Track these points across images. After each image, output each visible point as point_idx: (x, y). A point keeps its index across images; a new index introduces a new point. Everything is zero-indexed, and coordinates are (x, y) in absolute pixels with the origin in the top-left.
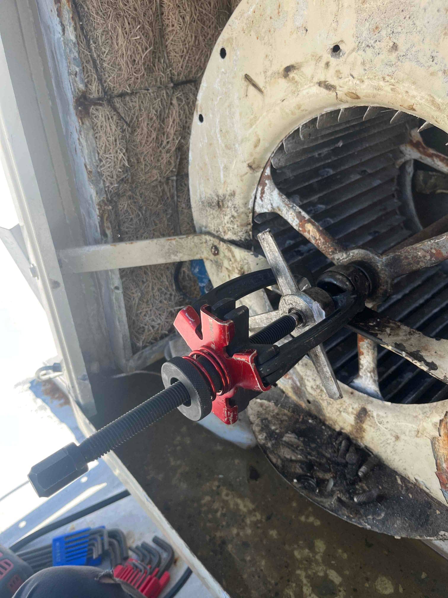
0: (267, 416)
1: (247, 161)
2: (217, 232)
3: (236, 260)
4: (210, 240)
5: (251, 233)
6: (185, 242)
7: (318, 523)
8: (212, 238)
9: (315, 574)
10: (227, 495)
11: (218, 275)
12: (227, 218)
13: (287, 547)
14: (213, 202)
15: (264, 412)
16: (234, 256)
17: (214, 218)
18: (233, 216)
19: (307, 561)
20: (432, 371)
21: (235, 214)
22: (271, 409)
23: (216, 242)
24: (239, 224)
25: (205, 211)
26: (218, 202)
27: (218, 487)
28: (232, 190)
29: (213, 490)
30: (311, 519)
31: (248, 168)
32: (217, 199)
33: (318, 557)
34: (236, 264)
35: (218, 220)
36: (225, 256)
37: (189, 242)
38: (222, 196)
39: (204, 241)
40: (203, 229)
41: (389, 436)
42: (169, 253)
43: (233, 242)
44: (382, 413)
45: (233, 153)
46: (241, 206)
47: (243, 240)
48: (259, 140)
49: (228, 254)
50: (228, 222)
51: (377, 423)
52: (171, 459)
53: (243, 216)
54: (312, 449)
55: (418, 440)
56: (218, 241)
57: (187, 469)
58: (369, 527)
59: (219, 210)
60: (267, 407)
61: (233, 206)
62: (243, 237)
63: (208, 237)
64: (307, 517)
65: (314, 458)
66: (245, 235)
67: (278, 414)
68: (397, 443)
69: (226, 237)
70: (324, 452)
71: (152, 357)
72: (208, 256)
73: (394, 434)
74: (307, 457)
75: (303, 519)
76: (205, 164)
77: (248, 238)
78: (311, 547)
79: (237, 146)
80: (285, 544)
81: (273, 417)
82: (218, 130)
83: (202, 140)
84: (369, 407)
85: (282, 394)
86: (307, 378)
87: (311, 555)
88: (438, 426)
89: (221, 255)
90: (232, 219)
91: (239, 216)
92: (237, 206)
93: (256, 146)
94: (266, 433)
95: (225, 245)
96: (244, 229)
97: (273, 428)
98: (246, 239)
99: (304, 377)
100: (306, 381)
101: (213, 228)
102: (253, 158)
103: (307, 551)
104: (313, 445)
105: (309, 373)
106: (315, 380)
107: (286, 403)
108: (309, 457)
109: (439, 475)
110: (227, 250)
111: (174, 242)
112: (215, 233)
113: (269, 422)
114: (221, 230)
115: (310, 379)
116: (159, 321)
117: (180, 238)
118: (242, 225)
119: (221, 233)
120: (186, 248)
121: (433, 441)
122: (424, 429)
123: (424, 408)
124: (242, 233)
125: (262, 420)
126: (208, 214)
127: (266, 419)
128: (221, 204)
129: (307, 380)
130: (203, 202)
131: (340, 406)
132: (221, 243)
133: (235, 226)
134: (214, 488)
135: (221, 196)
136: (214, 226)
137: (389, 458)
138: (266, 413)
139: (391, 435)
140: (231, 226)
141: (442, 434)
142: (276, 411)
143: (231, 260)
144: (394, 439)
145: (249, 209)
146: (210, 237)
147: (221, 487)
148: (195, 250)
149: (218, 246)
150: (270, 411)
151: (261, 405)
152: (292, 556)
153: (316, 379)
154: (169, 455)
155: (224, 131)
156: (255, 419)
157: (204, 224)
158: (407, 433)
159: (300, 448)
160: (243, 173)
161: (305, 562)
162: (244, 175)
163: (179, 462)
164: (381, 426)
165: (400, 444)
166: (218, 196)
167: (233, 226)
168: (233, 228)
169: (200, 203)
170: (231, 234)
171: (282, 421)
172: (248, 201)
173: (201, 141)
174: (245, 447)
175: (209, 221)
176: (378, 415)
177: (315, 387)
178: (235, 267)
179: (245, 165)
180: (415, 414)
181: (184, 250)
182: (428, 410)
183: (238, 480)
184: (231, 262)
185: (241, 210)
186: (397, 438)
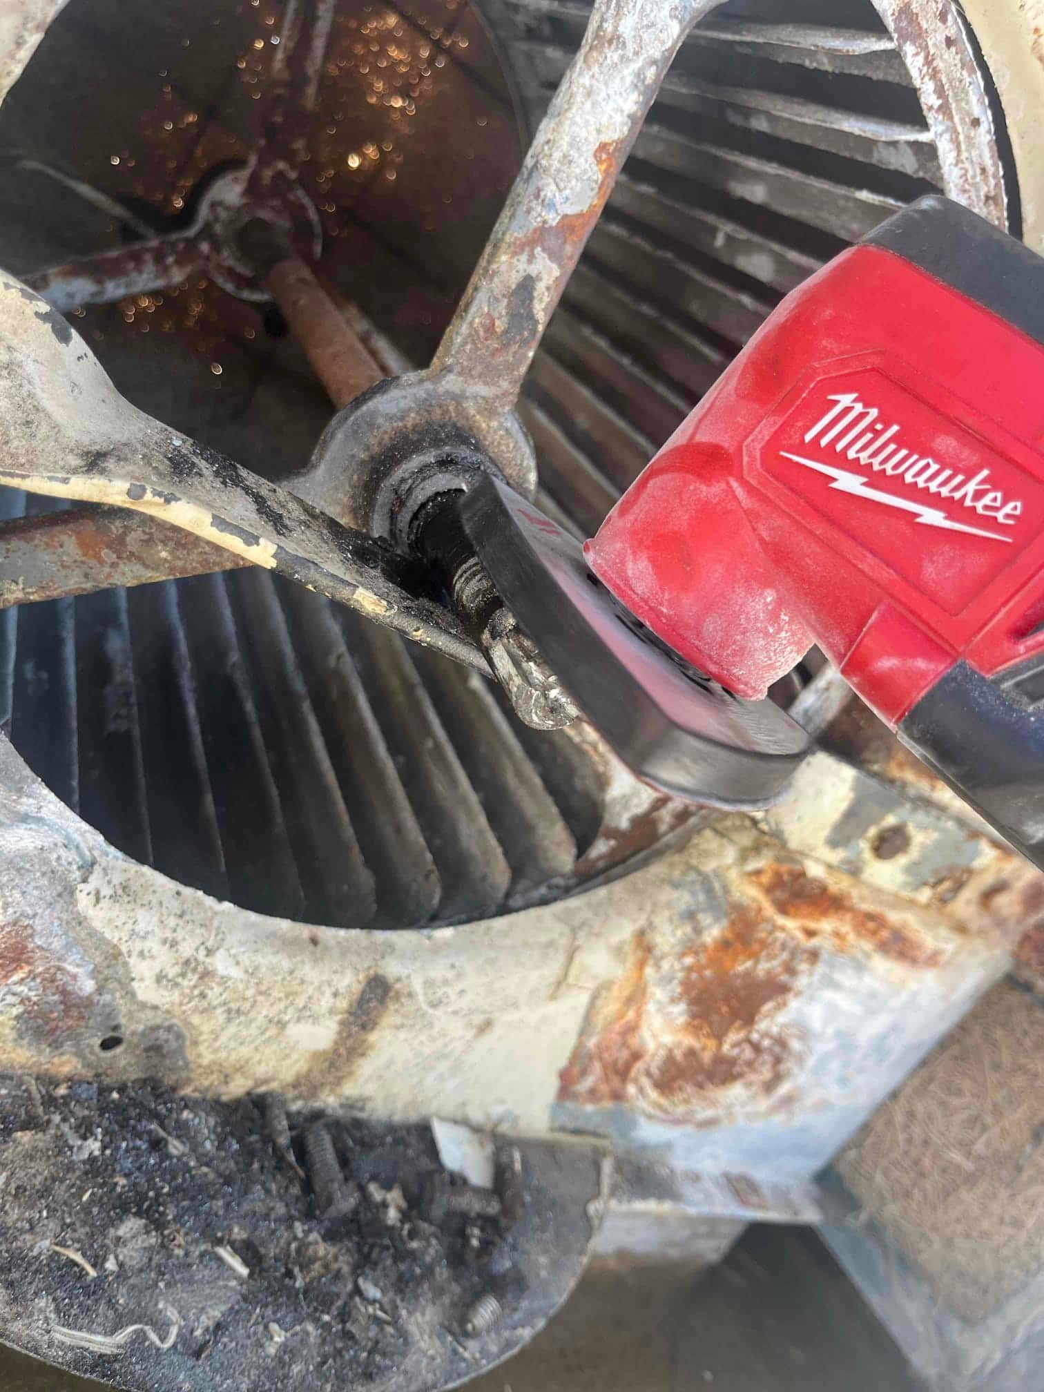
41: (457, 1033)
44: (439, 971)
51: (425, 1007)
55: (549, 1008)
68: (476, 1042)
73: (478, 1019)
84: (392, 969)
86: (138, 946)
88: (625, 949)
99: (124, 949)
100: (132, 961)
105: (145, 920)
106: (174, 944)
109: (564, 1074)
115: (153, 945)
121: (597, 994)
123: (569, 912)
129: (141, 954)
131: (282, 1005)
139: (468, 1024)
141: (628, 966)
153: (180, 935)
158: (522, 1001)
164: (439, 1012)
165: (484, 1042)
176: (429, 984)
177: (172, 972)
180: (543, 939)
182: (586, 914)
186: (485, 1027)
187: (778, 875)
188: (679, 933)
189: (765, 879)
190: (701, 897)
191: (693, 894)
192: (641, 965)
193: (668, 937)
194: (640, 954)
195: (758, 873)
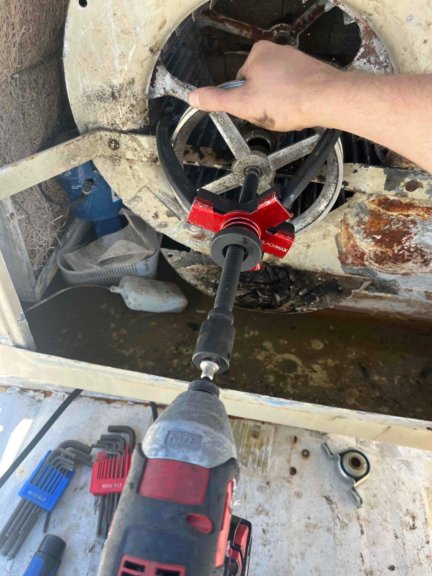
0: (202, 276)
1: (150, 44)
2: (112, 125)
3: (143, 149)
4: (106, 135)
5: (148, 119)
6: (82, 144)
7: (257, 333)
8: (108, 133)
9: (277, 362)
10: (187, 351)
11: (114, 169)
12: (125, 109)
13: (250, 357)
14: (104, 95)
15: (198, 274)
16: (140, 145)
17: (106, 111)
18: (132, 105)
19: (267, 358)
20: (346, 187)
21: (134, 103)
22: (201, 269)
23: (115, 136)
24: (138, 112)
25: (92, 106)
26: (113, 94)
27: (177, 349)
28: (131, 78)
29: (175, 354)
30: (252, 333)
31: (149, 52)
32: (110, 90)
33: (272, 351)
34: (145, 152)
35: (113, 112)
36: (128, 148)
37: (85, 142)
38: (118, 86)
39: (99, 138)
40: (91, 125)
41: (302, 248)
42: (68, 160)
43: (134, 132)
45: (134, 37)
46: (140, 93)
47: (142, 127)
48: (165, 22)
49: (131, 144)
50: (126, 113)
52: (123, 352)
53: (141, 103)
54: (249, 282)
55: (325, 241)
56: (117, 134)
57: (143, 351)
58: (316, 309)
59: (114, 101)
60: (198, 270)
61: (132, 95)
62: (142, 125)
63: (103, 133)
64: (248, 333)
65: (254, 287)
66: (143, 122)
67: (209, 271)
68: (308, 250)
69: (125, 129)
70: (258, 281)
71: (49, 276)
72: (103, 152)
73: (306, 245)
74: (250, 289)
75: (246, 336)
76: (91, 54)
77: (146, 124)
78: (264, 349)
79: (138, 30)
80: (247, 357)
81: (207, 274)
82: (110, 14)
83: (85, 26)
85: (200, 255)
87: (267, 353)
88: (340, 225)
89: (123, 147)
90: (131, 108)
91: (138, 104)
92: (136, 94)
93: (161, 28)
94: (212, 287)
95: (127, 136)
96: (143, 115)
97: (213, 281)
98: (145, 126)
101: (106, 122)
102: (156, 41)
103: (263, 352)
104: (248, 280)
107: (208, 261)
108: (251, 288)
109: (340, 258)
110: (131, 141)
111: (72, 146)
112: (109, 127)
113: (207, 278)
114: (117, 122)
116: (45, 239)
117: (77, 141)
118: (140, 113)
119: (118, 125)
120: (83, 149)
121: (337, 237)
122: (330, 231)
124: (141, 121)
125: (201, 280)
126: (97, 108)
127: (203, 278)
128: (116, 94)
130: (89, 97)
132: (122, 135)
133: (135, 115)
134: (175, 352)
135: (116, 87)
136: (107, 119)
137: (301, 264)
138: (200, 274)
139: (304, 246)
140: (130, 116)
141: (343, 230)
142: (206, 269)
143: (136, 150)
144: (306, 248)
145: (146, 95)
146: (105, 132)
147: (179, 348)
148: (91, 149)
149: (118, 139)
150: (201, 271)
151: (193, 270)
152: (258, 361)
154: (118, 350)
155: (119, 14)
156: (196, 282)
157: (92, 120)
158: (316, 240)
159: (241, 285)
160: (144, 58)
161: (267, 359)
162: (145, 60)
163: (131, 351)
165: (311, 250)
166: (112, 87)
167: (132, 116)
168: (133, 118)
169: (85, 98)
170: (131, 123)
171: (215, 274)
172: (146, 87)
173: (84, 29)
174: (180, 311)
175: (98, 116)
178: (143, 155)
179: (147, 48)
180: (319, 225)
181: (81, 152)
182: (329, 218)
183: (186, 337)
184: (136, 152)
185: (140, 97)
186: (308, 246)
187: (379, 200)
188: (355, 220)
189: (376, 202)
190: (359, 210)
191: (357, 209)
192: (347, 229)
193: (352, 221)
194: (345, 226)
195: (373, 201)
